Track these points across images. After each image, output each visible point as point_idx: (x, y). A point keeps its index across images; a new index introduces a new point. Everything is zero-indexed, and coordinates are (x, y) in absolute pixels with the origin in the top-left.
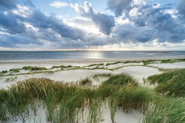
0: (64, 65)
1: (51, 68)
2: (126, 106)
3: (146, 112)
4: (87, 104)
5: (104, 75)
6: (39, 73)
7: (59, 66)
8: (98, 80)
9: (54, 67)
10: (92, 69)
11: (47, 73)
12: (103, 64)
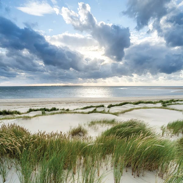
0: (47, 108)
1: (26, 111)
2: (137, 167)
3: (165, 175)
4: (80, 164)
5: (105, 122)
6: (9, 119)
7: (39, 108)
8: (96, 130)
9: (31, 110)
10: (87, 113)
11: (21, 118)
12: (103, 106)
